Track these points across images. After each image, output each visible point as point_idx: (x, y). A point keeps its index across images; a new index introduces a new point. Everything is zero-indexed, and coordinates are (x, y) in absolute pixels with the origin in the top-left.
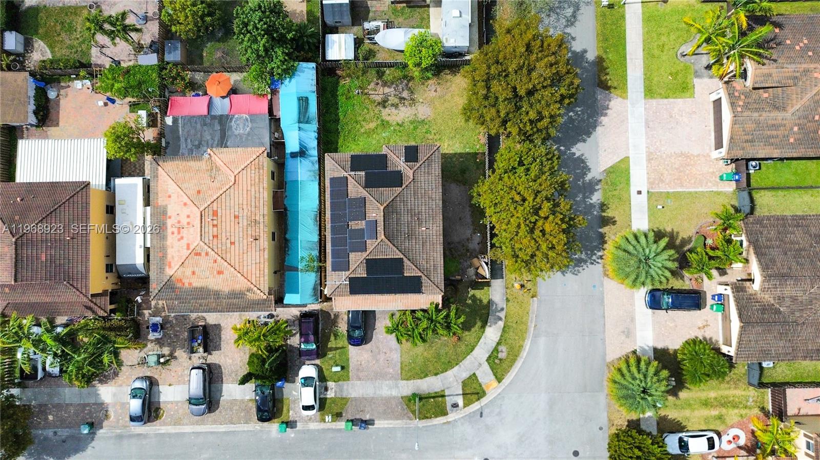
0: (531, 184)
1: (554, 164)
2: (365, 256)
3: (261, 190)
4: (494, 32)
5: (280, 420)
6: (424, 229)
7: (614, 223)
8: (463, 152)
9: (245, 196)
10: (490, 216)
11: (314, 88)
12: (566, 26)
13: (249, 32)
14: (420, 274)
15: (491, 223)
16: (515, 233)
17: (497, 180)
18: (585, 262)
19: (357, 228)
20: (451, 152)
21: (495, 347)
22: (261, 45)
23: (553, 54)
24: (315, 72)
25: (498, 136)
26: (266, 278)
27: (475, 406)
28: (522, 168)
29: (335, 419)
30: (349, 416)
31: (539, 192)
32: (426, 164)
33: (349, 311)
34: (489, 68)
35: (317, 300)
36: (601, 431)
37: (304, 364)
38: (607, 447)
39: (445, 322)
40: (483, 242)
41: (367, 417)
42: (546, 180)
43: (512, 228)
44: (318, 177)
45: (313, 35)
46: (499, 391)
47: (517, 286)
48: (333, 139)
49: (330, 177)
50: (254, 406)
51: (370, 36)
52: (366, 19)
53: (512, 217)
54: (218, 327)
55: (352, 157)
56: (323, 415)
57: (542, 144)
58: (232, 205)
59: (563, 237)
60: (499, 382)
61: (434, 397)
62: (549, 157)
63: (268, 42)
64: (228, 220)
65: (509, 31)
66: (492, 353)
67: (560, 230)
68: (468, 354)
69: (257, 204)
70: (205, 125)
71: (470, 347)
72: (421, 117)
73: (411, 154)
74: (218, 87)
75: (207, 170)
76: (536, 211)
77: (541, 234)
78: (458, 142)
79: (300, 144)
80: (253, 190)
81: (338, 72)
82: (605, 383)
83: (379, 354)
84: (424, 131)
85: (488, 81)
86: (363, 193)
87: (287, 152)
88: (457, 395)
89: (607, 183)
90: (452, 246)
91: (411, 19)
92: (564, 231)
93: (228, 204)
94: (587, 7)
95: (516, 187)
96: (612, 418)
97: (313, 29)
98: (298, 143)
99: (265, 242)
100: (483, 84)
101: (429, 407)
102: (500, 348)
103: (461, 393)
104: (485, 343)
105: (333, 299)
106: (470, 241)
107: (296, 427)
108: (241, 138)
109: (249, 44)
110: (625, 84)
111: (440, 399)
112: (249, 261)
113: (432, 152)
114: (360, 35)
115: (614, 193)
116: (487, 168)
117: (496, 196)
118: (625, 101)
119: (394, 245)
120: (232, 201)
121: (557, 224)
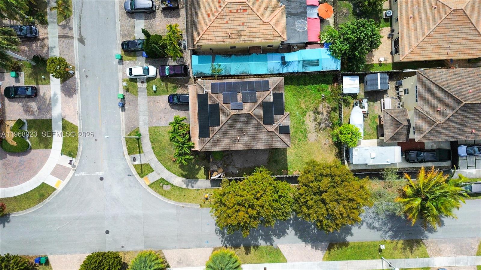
0: (268, 203)
1: (280, 217)
2: (221, 103)
3: (260, 39)
4: (361, 179)
5: (123, 55)
6: (238, 138)
7: (247, 254)
8: (288, 162)
9: (256, 29)
10: (248, 179)
11: (325, 70)
12: (367, 223)
13: (358, 28)
14: (211, 137)
15: (244, 179)
16: (237, 194)
17: (269, 182)
18: (223, 237)
19: (238, 97)
20: (288, 154)
21: (170, 183)
22: (350, 36)
23: (348, 216)
24: (335, 69)
25: (297, 182)
26: (207, 43)
27: (134, 172)
28: (277, 197)
29: (124, 88)
30: (127, 96)
31: (263, 208)
32: (278, 139)
33: (188, 94)
34: (339, 176)
35: (195, 75)
36: (121, 247)
37: (157, 69)
38: (111, 251)
39: (182, 153)
40: (233, 175)
41: (126, 107)
42: (270, 212)
43: (241, 192)
44: (269, 73)
45: (358, 68)
46: (144, 186)
47: (207, 195)
48: (294, 82)
49: (269, 80)
50: (131, 39)
51: (358, 103)
52: (369, 100)
53: (247, 192)
54: (178, 16)
55: (282, 94)
56: (127, 81)
57: (293, 210)
58: (251, 21)
59: (235, 223)
60: (149, 186)
61: (139, 147)
62: (285, 214)
63: (353, 40)
64: (241, 19)
65: (362, 187)
66: (166, 181)
67: (240, 222)
68: (165, 167)
69: (251, 36)
70: (301, 4)
71: (169, 168)
72: (309, 135)
73: (285, 130)
74: (324, 11)
75: (271, 5)
76: (251, 206)
77: (237, 210)
78: (294, 158)
79: (290, 62)
80: (260, 34)
81: (336, 84)
82: (149, 249)
83: (164, 113)
84: (300, 138)
85: (331, 176)
86: (259, 101)
87: (285, 54)
88: (141, 161)
89: (271, 249)
90: (230, 156)
91: (369, 128)
92: (239, 223)
93: (251, 18)
94: (379, 236)
95: (265, 194)
96: (129, 254)
97: (361, 67)
98: (290, 60)
99: (228, 42)
100: (329, 173)
101: (133, 144)
102: (169, 186)
103: (142, 163)
104: (172, 177)
105: (195, 85)
106: (233, 166)
107: (119, 65)
108: (292, 26)
109: (351, 28)
110: (332, 260)
111: (138, 151)
112: (216, 33)
113: (286, 142)
114: (359, 97)
115: (265, 254)
116: (278, 176)
117: (260, 182)
118: (321, 260)
119: (228, 120)
120: (252, 21)
121: (244, 219)
